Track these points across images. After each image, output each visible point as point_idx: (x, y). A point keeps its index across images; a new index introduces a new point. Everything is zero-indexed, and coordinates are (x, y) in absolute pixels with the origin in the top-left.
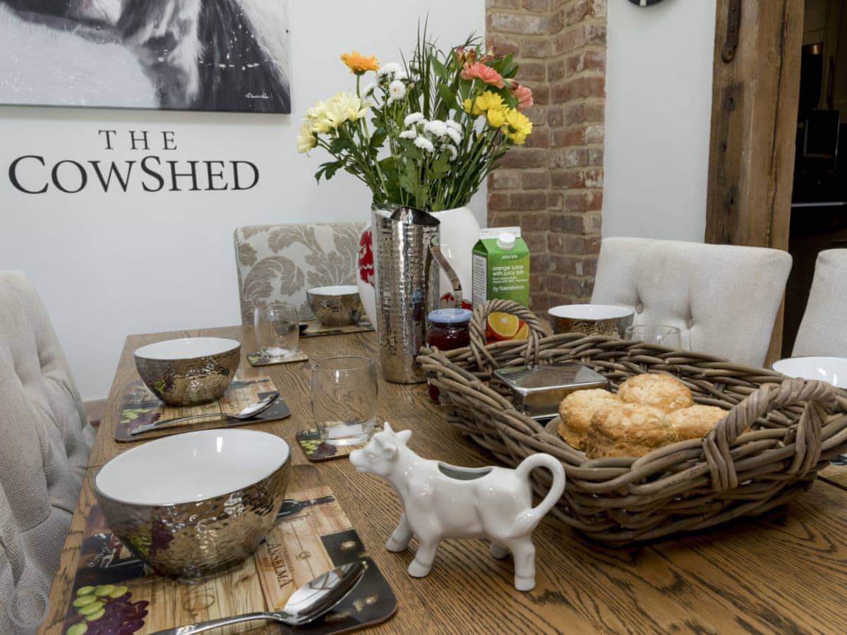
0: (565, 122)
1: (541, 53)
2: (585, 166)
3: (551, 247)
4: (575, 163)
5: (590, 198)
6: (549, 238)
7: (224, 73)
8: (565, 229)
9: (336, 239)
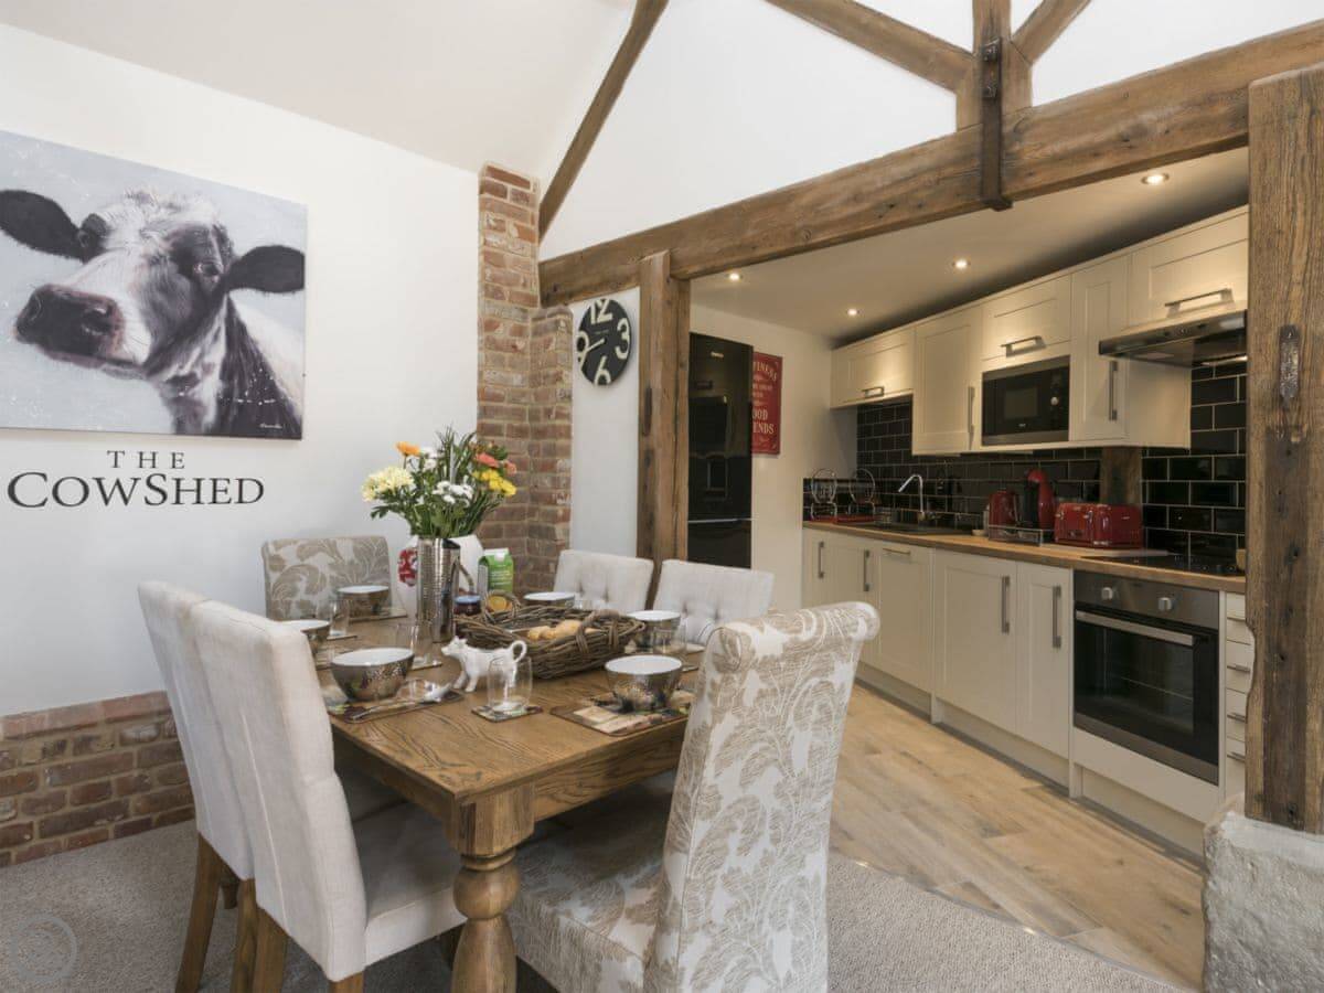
0: (541, 453)
1: (523, 400)
2: (557, 489)
3: (529, 550)
4: (549, 485)
5: (561, 513)
6: (528, 543)
7: (241, 407)
8: (541, 536)
9: (355, 550)
